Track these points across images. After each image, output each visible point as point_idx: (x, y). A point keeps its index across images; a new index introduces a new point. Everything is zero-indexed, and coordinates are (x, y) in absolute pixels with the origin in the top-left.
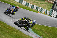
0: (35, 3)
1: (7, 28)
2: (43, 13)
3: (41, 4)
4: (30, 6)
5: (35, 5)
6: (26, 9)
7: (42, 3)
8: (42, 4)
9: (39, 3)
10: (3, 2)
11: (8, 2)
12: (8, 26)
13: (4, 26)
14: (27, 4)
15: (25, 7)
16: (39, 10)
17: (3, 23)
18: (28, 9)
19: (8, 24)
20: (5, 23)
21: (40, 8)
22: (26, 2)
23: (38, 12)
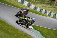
0: (43, 6)
1: (16, 32)
2: (51, 17)
3: (49, 7)
4: (38, 10)
5: (44, 9)
6: (34, 12)
7: (51, 6)
8: (51, 8)
9: (48, 7)
10: (12, 5)
11: (16, 5)
12: (17, 30)
13: (13, 30)
14: (36, 8)
15: (34, 11)
16: (48, 14)
17: (12, 26)
18: (37, 13)
19: (16, 28)
20: (13, 26)
21: (48, 12)
22: (34, 6)
23: (46, 16)
